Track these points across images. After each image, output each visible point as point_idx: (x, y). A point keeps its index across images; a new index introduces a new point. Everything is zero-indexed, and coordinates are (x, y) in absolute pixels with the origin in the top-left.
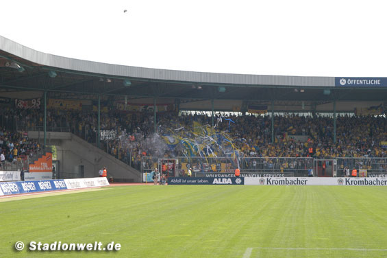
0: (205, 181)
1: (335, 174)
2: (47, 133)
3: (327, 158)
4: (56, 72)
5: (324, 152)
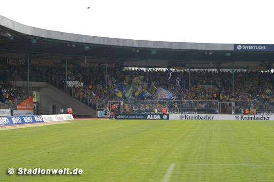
0: (141, 117)
1: (233, 113)
2: (29, 83)
3: (228, 101)
4: (36, 40)
5: (225, 97)
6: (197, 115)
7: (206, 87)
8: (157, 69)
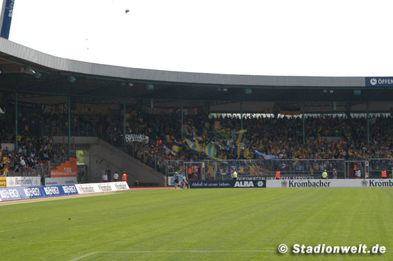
0: (226, 185)
1: (367, 176)
2: (71, 138)
3: (359, 159)
4: (75, 77)
5: (356, 153)
6: (306, 181)
7: (329, 139)
8: (258, 115)
